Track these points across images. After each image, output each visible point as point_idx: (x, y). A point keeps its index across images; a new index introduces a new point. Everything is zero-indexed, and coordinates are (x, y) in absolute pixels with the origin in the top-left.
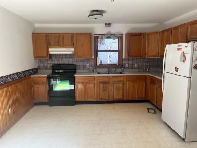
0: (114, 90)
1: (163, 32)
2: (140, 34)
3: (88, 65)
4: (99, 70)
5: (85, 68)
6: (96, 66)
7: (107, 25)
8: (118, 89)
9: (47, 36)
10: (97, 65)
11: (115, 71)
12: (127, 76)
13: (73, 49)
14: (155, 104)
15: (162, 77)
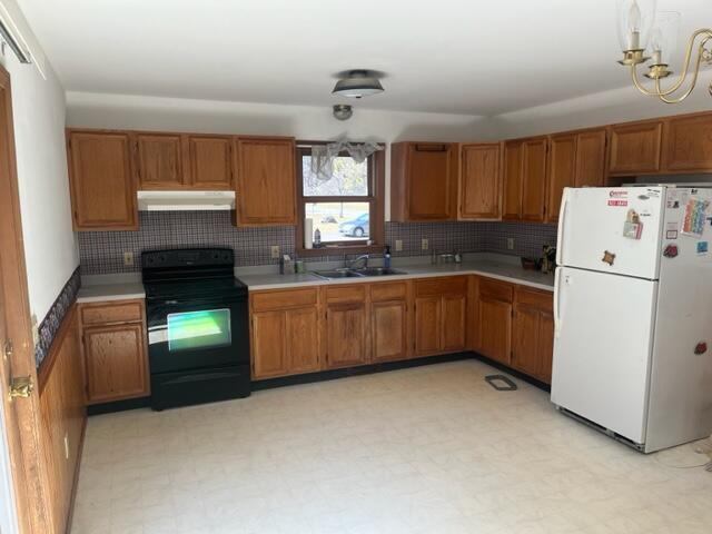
0: (378, 330)
1: (513, 144)
2: (441, 147)
3: (274, 248)
4: (313, 265)
5: (263, 258)
6: (301, 252)
7: (340, 113)
8: (389, 325)
9: (129, 142)
10: (304, 246)
11: (366, 265)
12: (415, 281)
13: (231, 194)
14: (508, 361)
15: (553, 285)
